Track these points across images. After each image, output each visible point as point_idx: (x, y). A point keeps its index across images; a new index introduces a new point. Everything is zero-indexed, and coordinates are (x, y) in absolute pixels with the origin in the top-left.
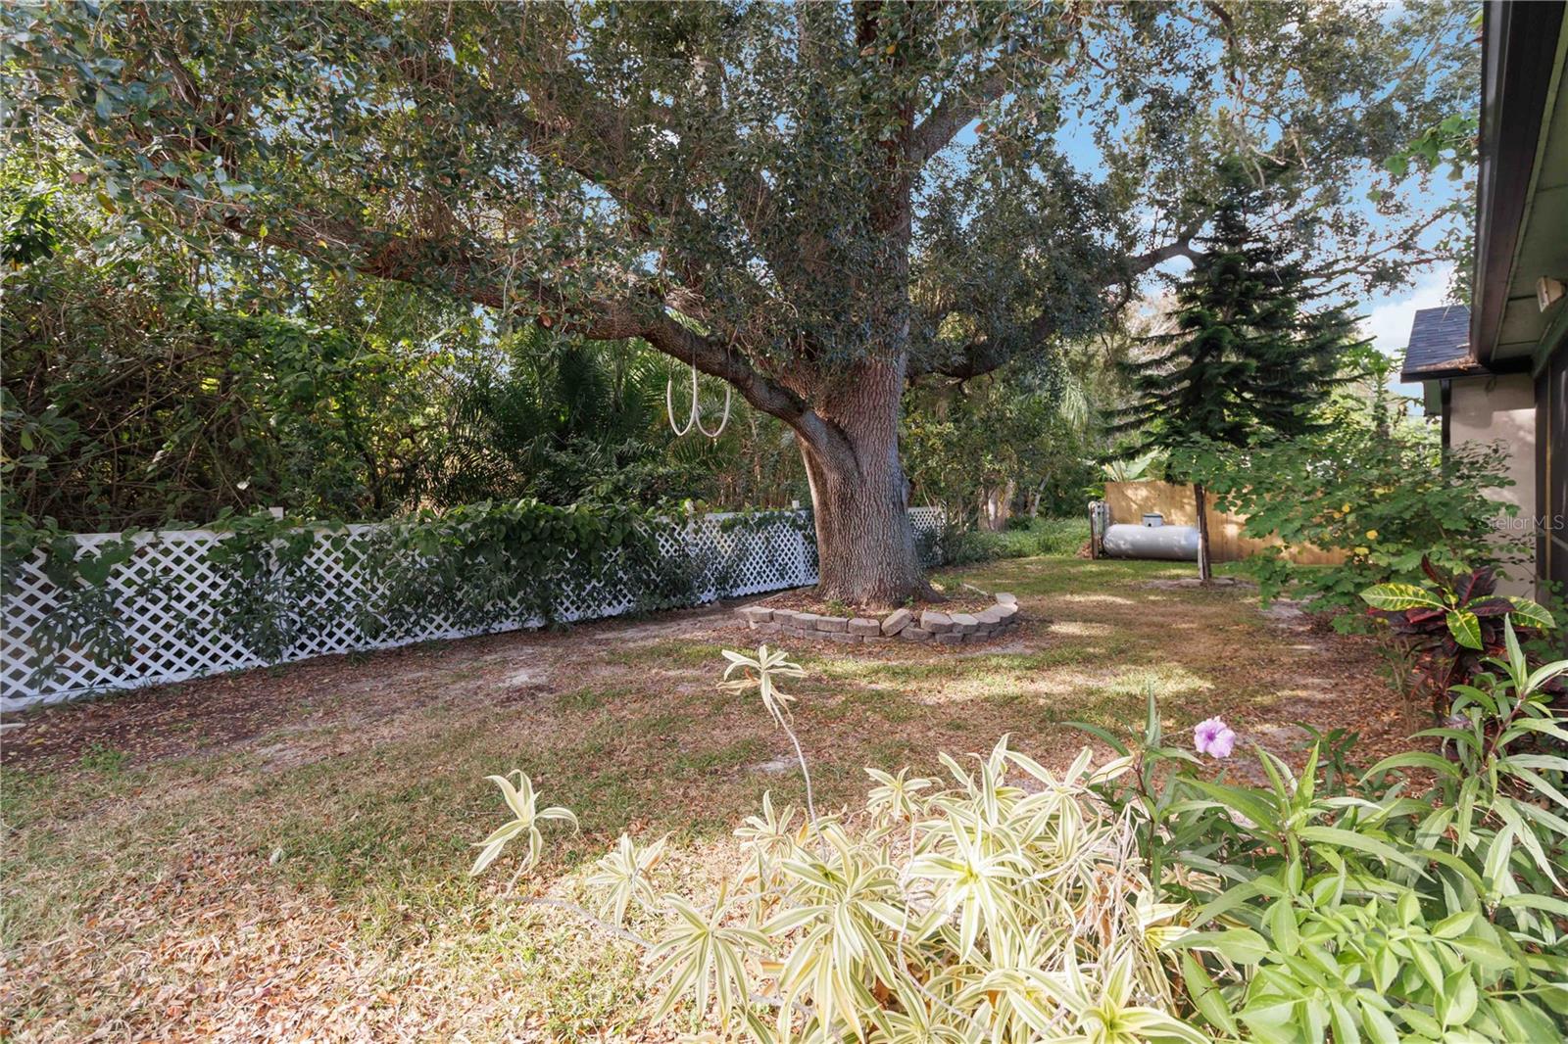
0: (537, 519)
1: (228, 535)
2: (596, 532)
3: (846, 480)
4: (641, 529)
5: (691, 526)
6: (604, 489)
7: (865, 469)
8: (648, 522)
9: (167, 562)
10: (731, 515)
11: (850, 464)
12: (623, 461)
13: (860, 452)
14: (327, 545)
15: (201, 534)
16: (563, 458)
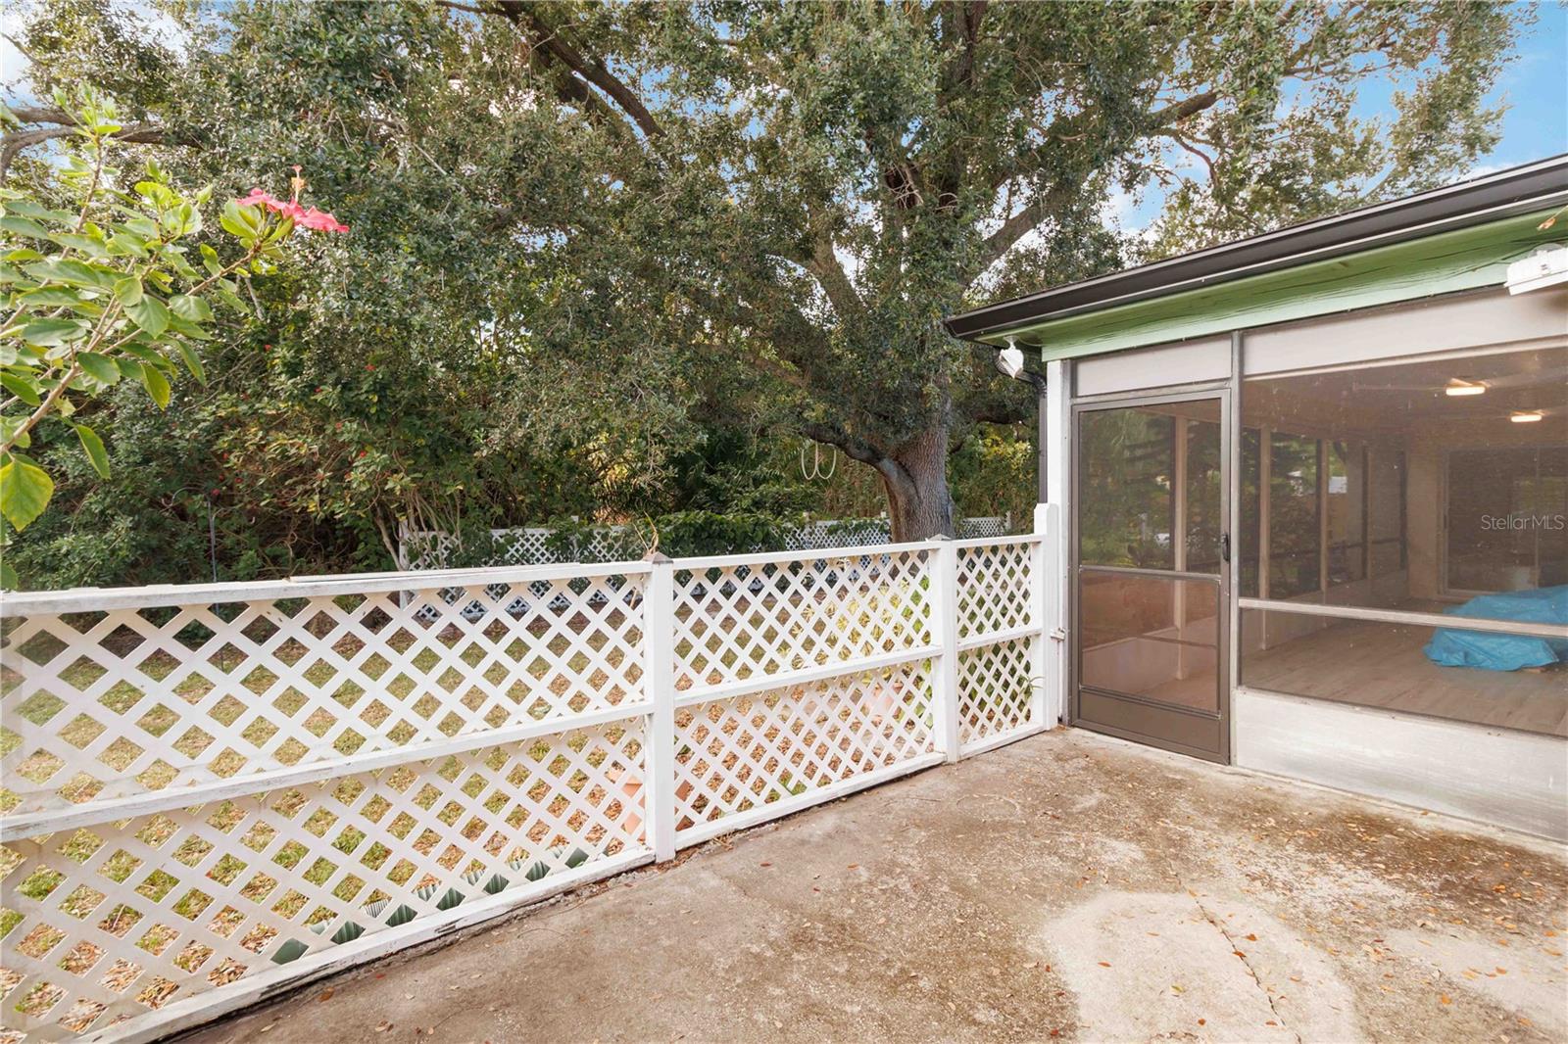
0: (712, 523)
1: (554, 531)
2: (746, 533)
3: (910, 501)
4: (775, 532)
5: (807, 530)
6: (745, 503)
7: (922, 494)
8: (778, 527)
9: (527, 545)
10: (835, 522)
11: (912, 491)
12: (757, 482)
13: (919, 483)
14: (599, 538)
15: (542, 530)
16: (715, 480)
